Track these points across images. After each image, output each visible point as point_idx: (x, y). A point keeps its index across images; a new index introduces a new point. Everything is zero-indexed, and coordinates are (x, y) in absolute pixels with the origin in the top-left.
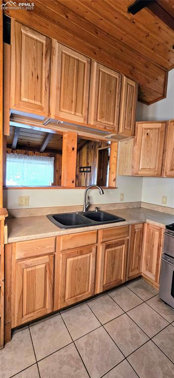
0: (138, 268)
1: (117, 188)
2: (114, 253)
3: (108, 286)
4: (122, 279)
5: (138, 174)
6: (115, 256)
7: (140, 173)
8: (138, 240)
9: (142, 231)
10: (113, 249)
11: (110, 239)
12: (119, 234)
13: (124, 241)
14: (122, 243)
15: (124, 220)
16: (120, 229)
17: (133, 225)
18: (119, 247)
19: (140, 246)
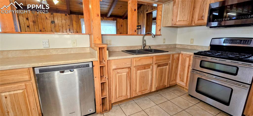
0: (175, 80)
1: (161, 35)
2: (162, 70)
3: (159, 88)
4: (166, 85)
5: (176, 24)
6: (162, 72)
7: (177, 24)
8: (176, 63)
9: (178, 59)
10: (162, 68)
11: (160, 62)
12: (165, 59)
13: (168, 63)
14: (166, 64)
15: (168, 52)
16: (166, 56)
17: (173, 55)
18: (165, 67)
19: (177, 67)
